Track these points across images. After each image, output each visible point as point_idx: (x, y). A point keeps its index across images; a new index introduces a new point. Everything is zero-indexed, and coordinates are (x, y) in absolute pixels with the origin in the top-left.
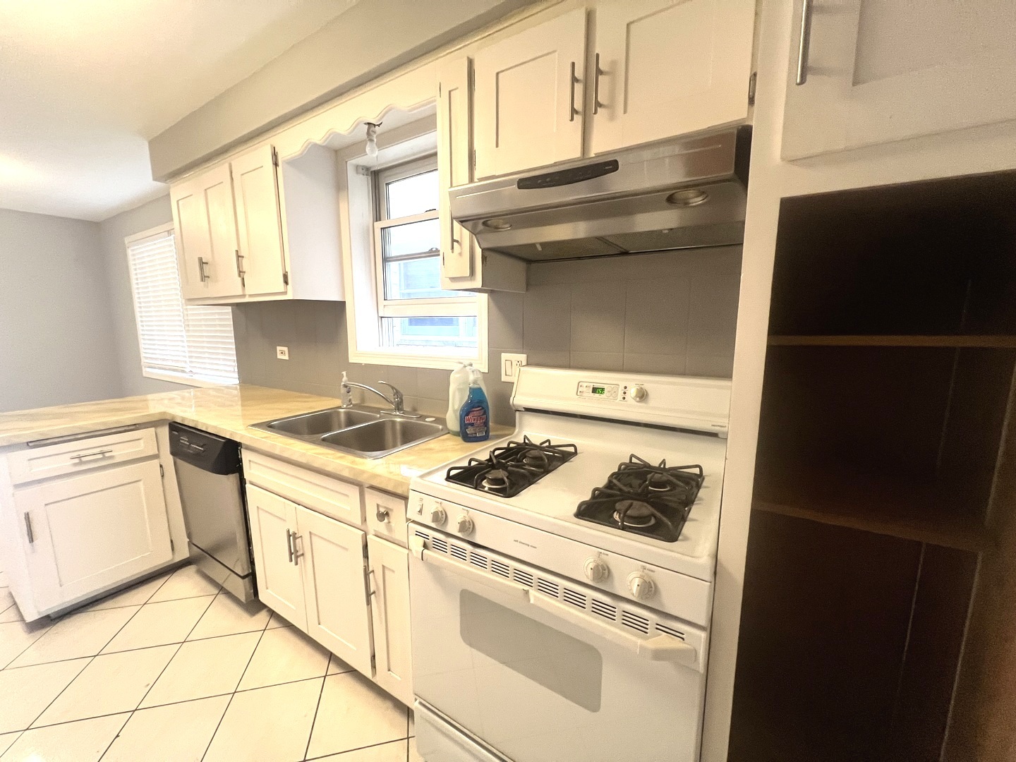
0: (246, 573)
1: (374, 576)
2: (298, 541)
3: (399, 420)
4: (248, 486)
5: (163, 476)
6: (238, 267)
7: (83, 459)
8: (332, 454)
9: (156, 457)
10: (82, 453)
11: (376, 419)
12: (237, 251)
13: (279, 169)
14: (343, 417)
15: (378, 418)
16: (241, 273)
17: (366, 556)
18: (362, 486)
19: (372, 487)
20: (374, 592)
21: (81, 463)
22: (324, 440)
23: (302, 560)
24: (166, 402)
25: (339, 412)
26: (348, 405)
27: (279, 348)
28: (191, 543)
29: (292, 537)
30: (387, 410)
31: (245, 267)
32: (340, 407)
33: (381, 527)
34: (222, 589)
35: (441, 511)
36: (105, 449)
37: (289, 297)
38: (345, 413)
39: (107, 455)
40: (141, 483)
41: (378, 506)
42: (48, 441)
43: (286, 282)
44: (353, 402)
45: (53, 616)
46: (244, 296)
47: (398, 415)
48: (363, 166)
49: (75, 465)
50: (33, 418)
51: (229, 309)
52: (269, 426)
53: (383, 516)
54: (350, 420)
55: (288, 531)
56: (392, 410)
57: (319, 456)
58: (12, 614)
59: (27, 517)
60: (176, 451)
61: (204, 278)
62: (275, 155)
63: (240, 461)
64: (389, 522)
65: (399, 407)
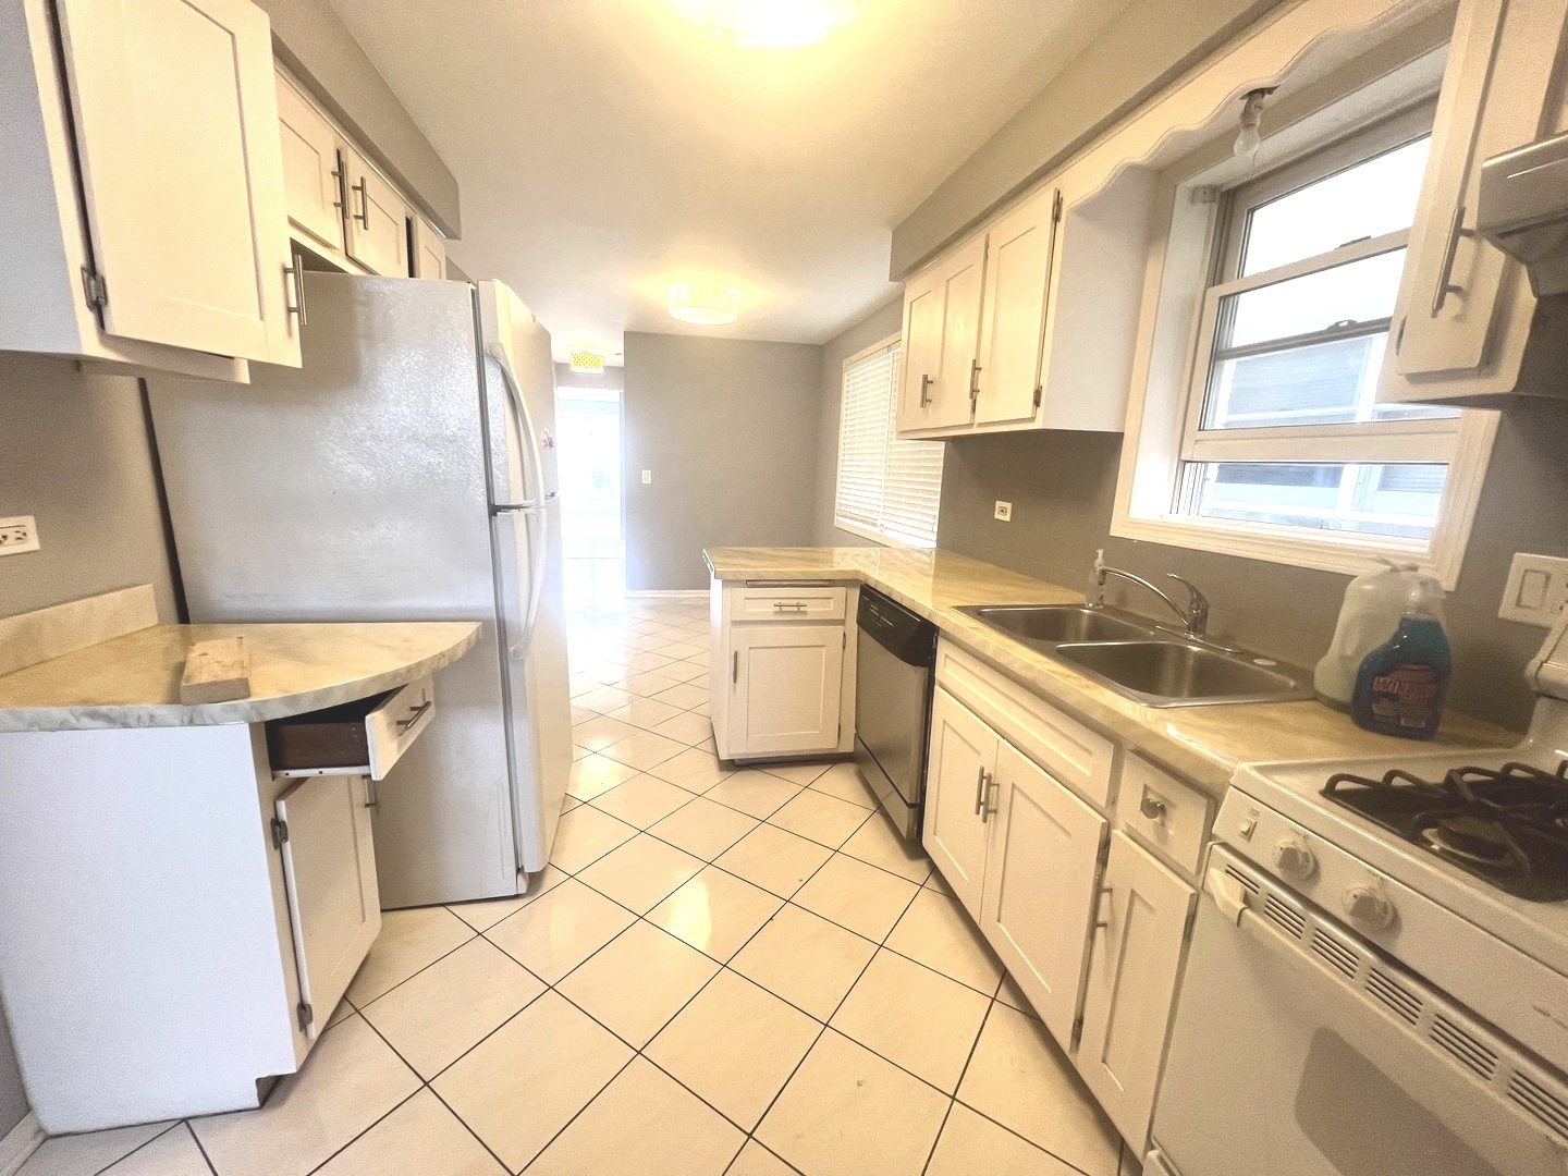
0: (913, 802)
1: (1111, 902)
2: (993, 789)
3: (1195, 649)
4: (937, 688)
5: (844, 647)
6: (972, 384)
7: (784, 609)
8: (1075, 678)
9: (842, 622)
10: (784, 602)
11: (1148, 639)
12: (975, 361)
13: (1061, 225)
14: (1085, 623)
15: (1151, 637)
16: (974, 391)
17: (1103, 860)
18: (1122, 745)
19: (1141, 754)
20: (1105, 925)
21: (781, 612)
22: (1060, 651)
23: (992, 819)
24: (861, 558)
25: (1082, 613)
26: (1097, 605)
27: (999, 504)
28: (857, 737)
29: (987, 782)
30: (1173, 627)
31: (981, 385)
32: (1083, 606)
33: (1146, 826)
34: (880, 808)
35: (1306, 855)
36: (802, 602)
37: (1037, 425)
38: (1090, 616)
39: (802, 609)
40: (824, 649)
41: (1146, 788)
42: (761, 583)
43: (1037, 403)
44: (1105, 603)
45: (736, 763)
46: (970, 425)
47: (1193, 641)
48: (1205, 187)
49: (776, 613)
50: (752, 556)
51: (941, 446)
52: (977, 613)
53: (1154, 809)
54: (1098, 630)
55: (982, 770)
56: (1180, 628)
57: (1055, 676)
58: (708, 746)
59: (736, 653)
60: (864, 621)
61: (925, 401)
62: (1058, 203)
63: (934, 652)
64: (1163, 824)
65: (1197, 625)
